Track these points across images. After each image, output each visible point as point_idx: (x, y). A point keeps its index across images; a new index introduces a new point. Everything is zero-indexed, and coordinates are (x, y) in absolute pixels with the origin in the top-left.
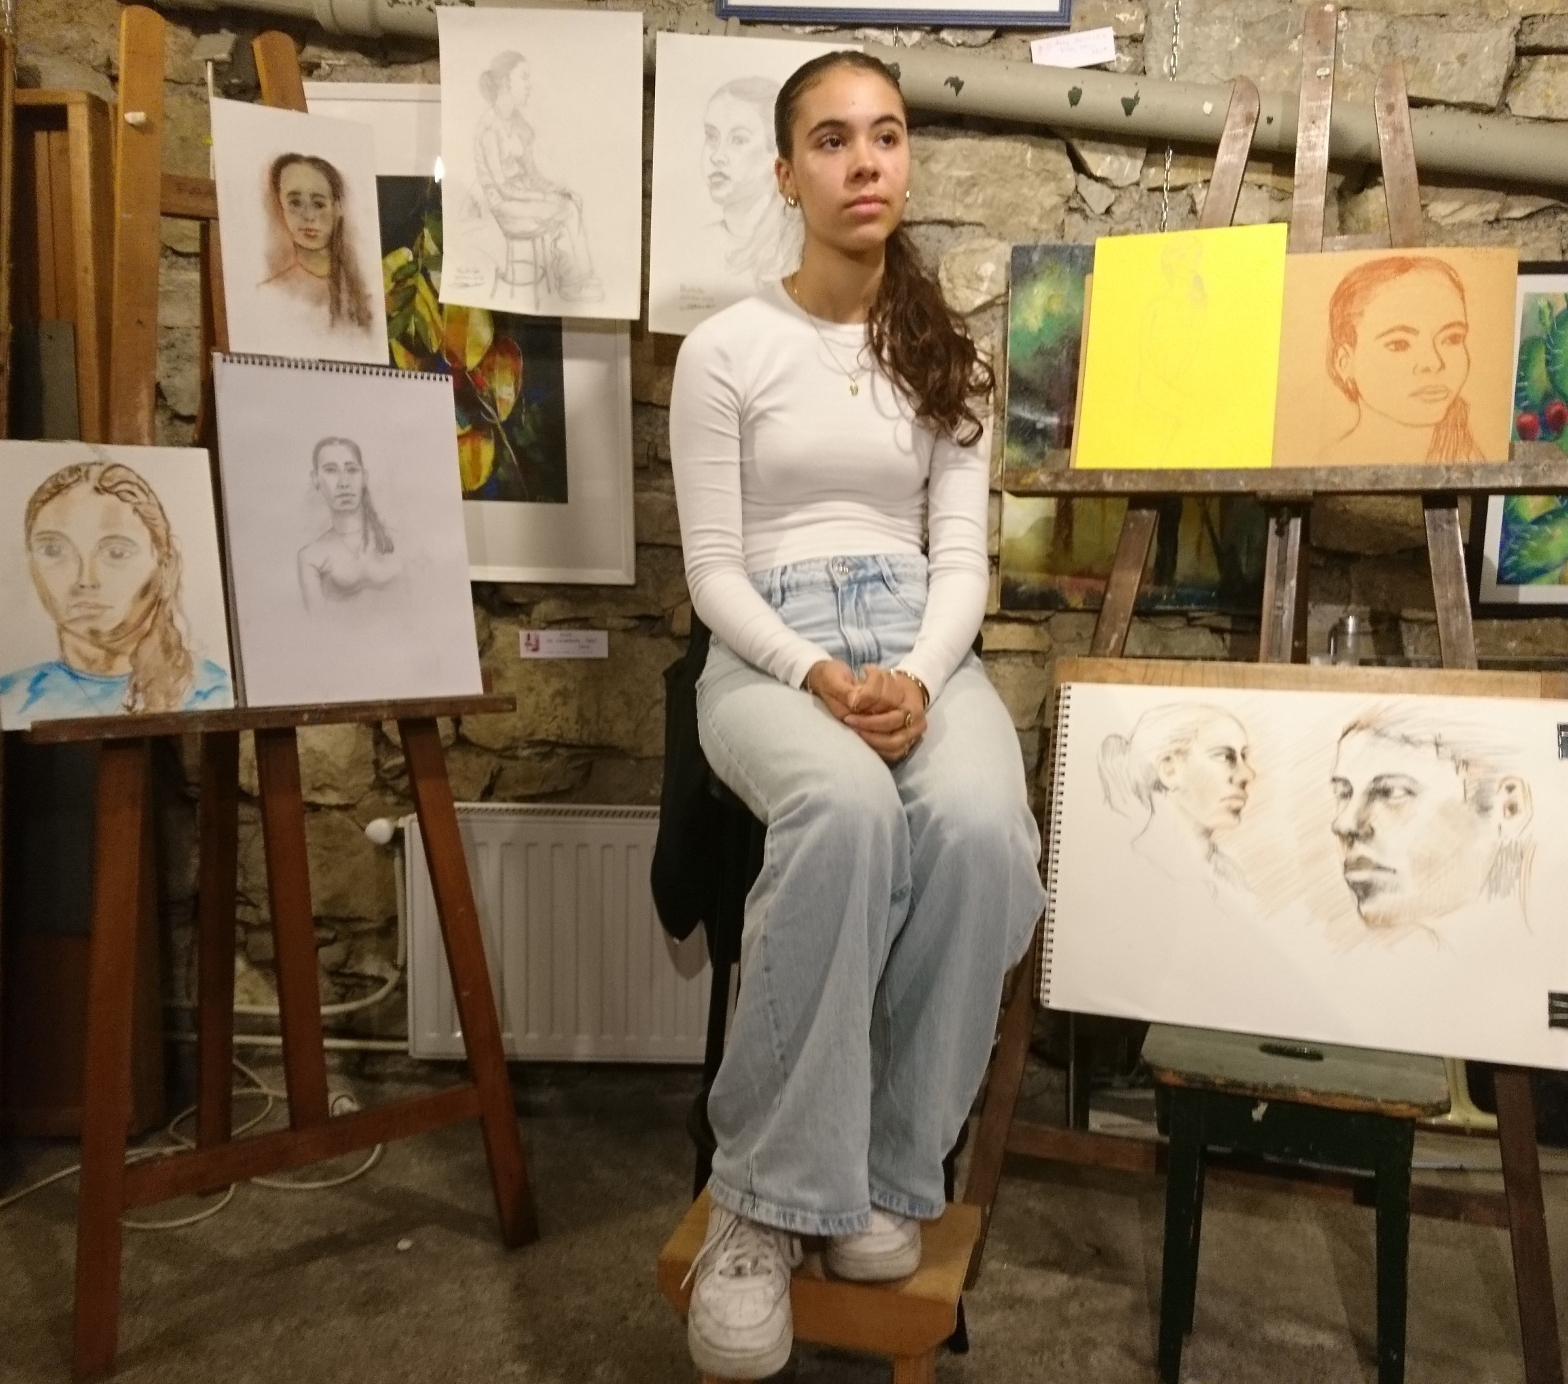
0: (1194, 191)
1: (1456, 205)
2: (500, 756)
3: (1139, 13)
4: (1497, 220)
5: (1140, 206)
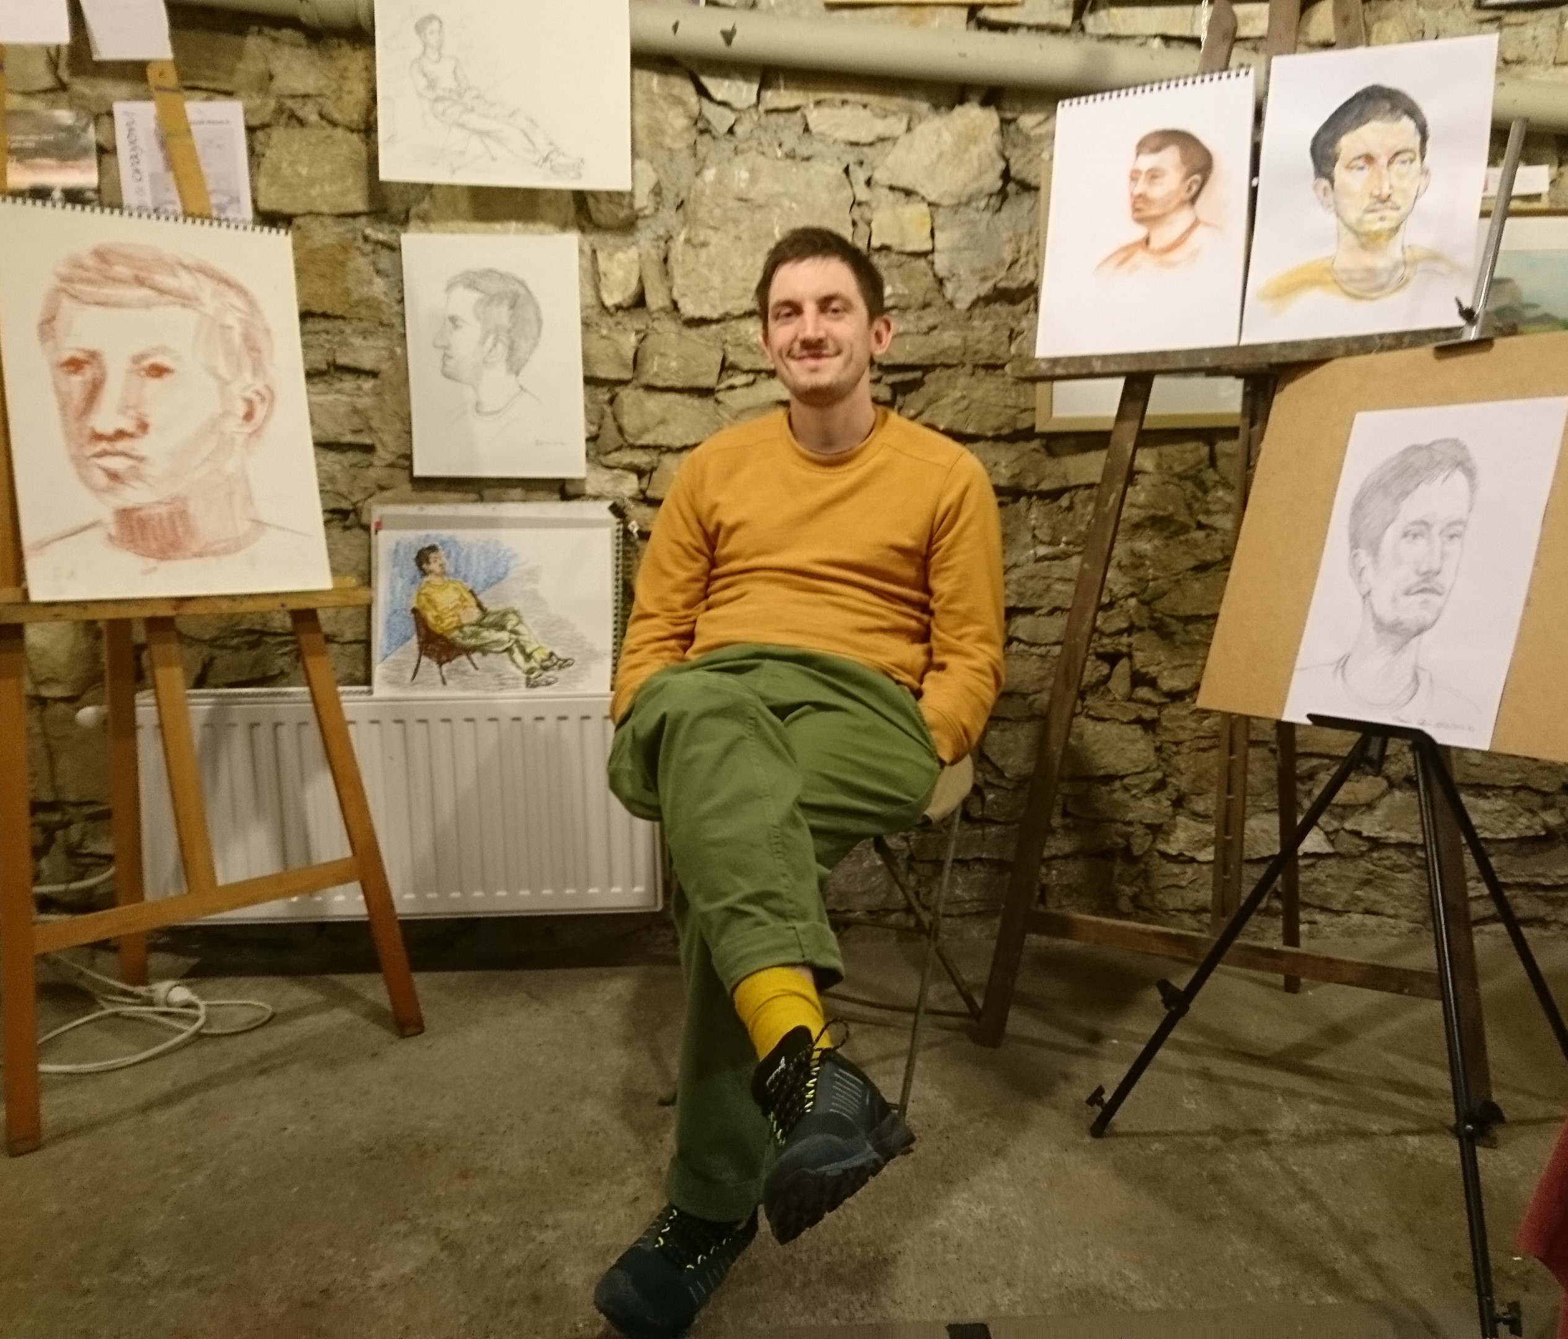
0: (807, 112)
2: (211, 646)
5: (759, 126)
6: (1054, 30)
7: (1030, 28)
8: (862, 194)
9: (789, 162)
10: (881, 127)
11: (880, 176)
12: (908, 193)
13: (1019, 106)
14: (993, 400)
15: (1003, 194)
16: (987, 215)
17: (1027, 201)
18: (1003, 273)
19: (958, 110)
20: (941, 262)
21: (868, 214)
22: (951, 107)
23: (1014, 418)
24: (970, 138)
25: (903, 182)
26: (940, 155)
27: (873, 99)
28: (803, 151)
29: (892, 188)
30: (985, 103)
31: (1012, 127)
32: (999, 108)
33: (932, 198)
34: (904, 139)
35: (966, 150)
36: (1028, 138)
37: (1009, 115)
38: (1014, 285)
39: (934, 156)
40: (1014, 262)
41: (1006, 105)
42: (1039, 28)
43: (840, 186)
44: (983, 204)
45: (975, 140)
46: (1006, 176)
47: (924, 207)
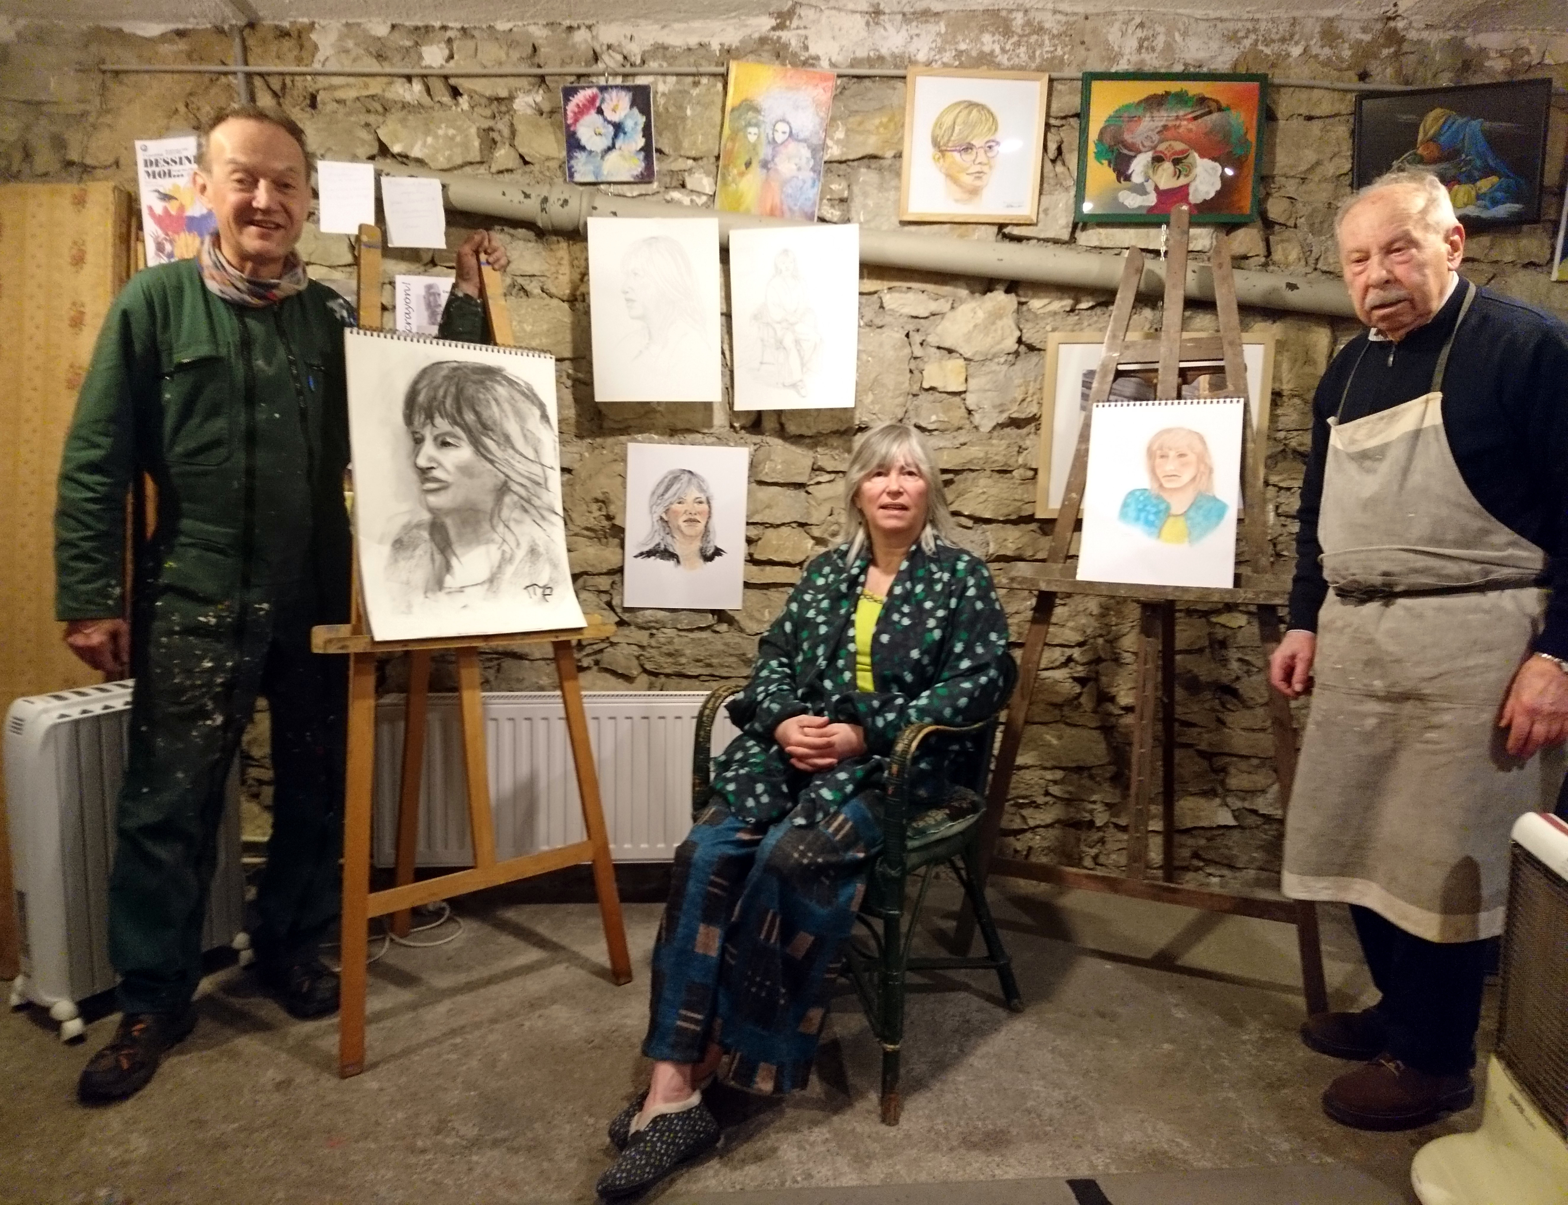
0: (882, 295)
1: (1045, 301)
3: (844, 184)
4: (1072, 310)
6: (1056, 242)
7: (1039, 240)
8: (918, 351)
9: (868, 329)
10: (934, 306)
11: (932, 340)
12: (950, 351)
13: (1030, 293)
14: (1005, 496)
15: (1017, 353)
16: (1005, 368)
17: (1034, 358)
18: (1015, 408)
19: (989, 295)
20: (971, 400)
21: (921, 366)
22: (984, 293)
23: (1020, 508)
24: (996, 315)
25: (947, 345)
26: (975, 326)
27: (930, 287)
28: (878, 321)
29: (939, 348)
30: (1007, 291)
31: (1025, 308)
32: (1017, 295)
33: (968, 355)
34: (950, 315)
35: (993, 323)
36: (1036, 315)
37: (1023, 300)
38: (1023, 416)
39: (971, 326)
40: (1023, 400)
41: (1021, 292)
42: (1046, 240)
43: (903, 347)
44: (1002, 360)
45: (1000, 317)
46: (1020, 341)
47: (961, 362)
